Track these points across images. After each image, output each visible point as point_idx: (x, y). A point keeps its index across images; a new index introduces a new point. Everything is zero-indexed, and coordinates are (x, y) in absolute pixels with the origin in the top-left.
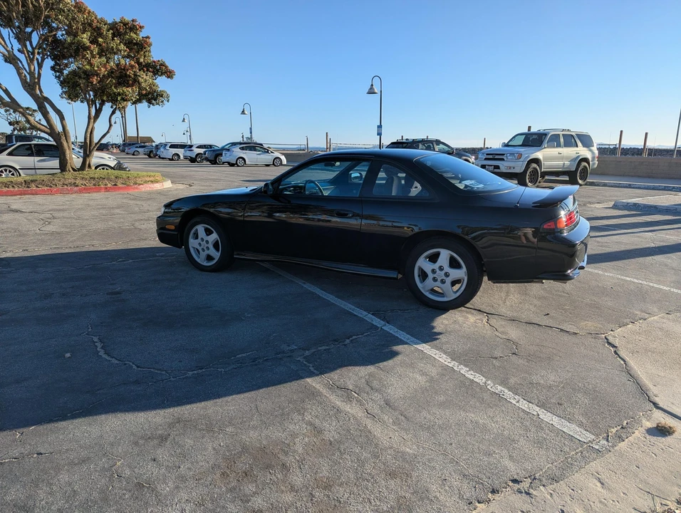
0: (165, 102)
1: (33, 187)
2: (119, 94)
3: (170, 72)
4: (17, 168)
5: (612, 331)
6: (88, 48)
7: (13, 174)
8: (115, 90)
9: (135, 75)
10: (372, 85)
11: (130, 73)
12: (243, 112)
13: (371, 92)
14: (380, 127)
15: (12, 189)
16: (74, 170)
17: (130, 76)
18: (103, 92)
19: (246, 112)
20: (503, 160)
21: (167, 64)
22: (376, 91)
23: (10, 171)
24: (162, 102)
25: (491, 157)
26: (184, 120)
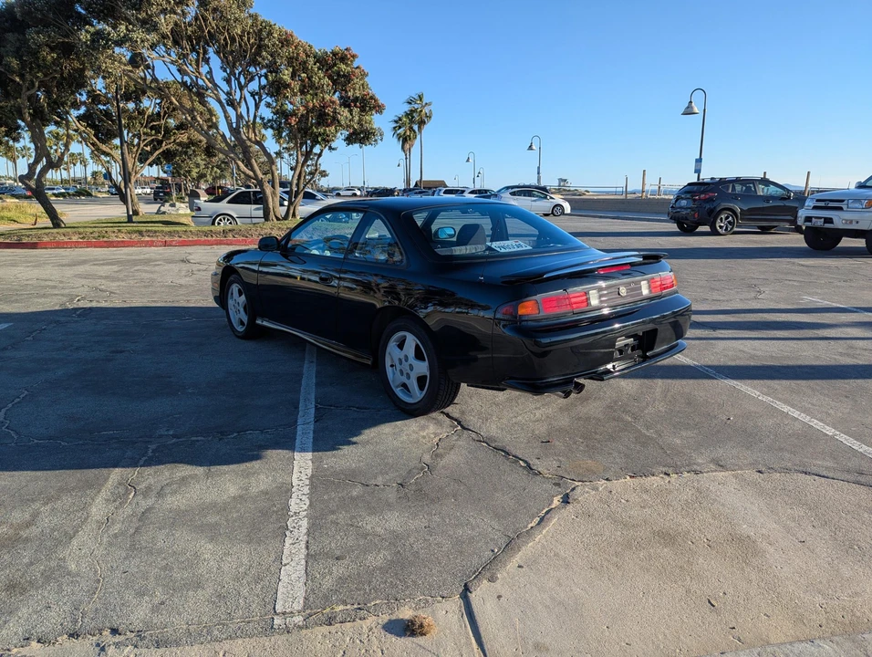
0: (379, 141)
1: (230, 237)
2: (320, 134)
3: (379, 106)
4: (235, 216)
5: (607, 479)
6: (287, 86)
7: (230, 223)
8: (315, 130)
9: (335, 112)
10: (691, 102)
11: (329, 110)
12: (530, 148)
13: (689, 111)
14: (699, 161)
15: (210, 238)
16: (278, 219)
17: (329, 115)
18: (306, 133)
19: (534, 147)
20: (841, 209)
21: (377, 96)
22: (696, 110)
23: (228, 220)
24: (376, 141)
25: (822, 204)
26: (468, 161)
